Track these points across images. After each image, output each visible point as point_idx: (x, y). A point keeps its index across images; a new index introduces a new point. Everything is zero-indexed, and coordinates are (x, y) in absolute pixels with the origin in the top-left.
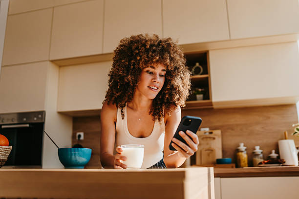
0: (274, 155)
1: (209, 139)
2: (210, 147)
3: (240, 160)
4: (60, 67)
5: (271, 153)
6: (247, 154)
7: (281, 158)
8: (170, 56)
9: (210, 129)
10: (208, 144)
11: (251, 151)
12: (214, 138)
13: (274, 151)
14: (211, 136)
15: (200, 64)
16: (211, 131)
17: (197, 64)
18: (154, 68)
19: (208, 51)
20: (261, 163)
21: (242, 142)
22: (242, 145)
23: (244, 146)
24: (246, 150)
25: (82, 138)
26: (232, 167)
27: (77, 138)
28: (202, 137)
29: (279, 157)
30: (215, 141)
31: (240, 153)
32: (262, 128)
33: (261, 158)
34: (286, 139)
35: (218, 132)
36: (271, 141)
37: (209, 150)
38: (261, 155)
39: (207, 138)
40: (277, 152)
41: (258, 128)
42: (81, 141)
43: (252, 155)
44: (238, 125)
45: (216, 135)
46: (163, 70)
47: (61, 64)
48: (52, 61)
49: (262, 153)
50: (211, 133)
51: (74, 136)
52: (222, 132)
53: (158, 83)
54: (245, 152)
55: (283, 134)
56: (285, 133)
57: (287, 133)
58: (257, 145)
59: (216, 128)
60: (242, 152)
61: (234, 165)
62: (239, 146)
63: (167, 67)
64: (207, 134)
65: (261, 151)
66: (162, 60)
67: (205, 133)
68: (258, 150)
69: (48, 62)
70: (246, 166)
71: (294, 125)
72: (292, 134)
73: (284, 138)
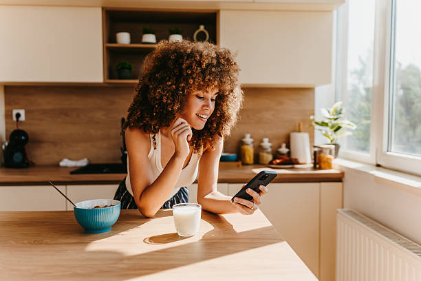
0: (284, 150)
3: (244, 155)
5: (280, 147)
6: (254, 147)
7: (293, 157)
11: (257, 143)
13: (284, 145)
17: (202, 28)
19: (219, 11)
20: (271, 163)
21: (248, 133)
22: (248, 136)
23: (251, 137)
24: (253, 142)
25: (22, 118)
26: (238, 166)
27: (15, 119)
29: (289, 153)
31: (246, 147)
32: (273, 115)
33: (268, 153)
34: (299, 131)
36: (282, 132)
38: (270, 150)
41: (268, 115)
42: (21, 122)
43: (259, 149)
49: (271, 147)
51: (8, 115)
54: (252, 145)
55: (297, 126)
56: (299, 125)
57: (301, 124)
58: (266, 137)
61: (240, 163)
62: (244, 137)
65: (270, 144)
68: (266, 144)
70: (252, 162)
71: (312, 117)
72: (307, 126)
73: (297, 129)
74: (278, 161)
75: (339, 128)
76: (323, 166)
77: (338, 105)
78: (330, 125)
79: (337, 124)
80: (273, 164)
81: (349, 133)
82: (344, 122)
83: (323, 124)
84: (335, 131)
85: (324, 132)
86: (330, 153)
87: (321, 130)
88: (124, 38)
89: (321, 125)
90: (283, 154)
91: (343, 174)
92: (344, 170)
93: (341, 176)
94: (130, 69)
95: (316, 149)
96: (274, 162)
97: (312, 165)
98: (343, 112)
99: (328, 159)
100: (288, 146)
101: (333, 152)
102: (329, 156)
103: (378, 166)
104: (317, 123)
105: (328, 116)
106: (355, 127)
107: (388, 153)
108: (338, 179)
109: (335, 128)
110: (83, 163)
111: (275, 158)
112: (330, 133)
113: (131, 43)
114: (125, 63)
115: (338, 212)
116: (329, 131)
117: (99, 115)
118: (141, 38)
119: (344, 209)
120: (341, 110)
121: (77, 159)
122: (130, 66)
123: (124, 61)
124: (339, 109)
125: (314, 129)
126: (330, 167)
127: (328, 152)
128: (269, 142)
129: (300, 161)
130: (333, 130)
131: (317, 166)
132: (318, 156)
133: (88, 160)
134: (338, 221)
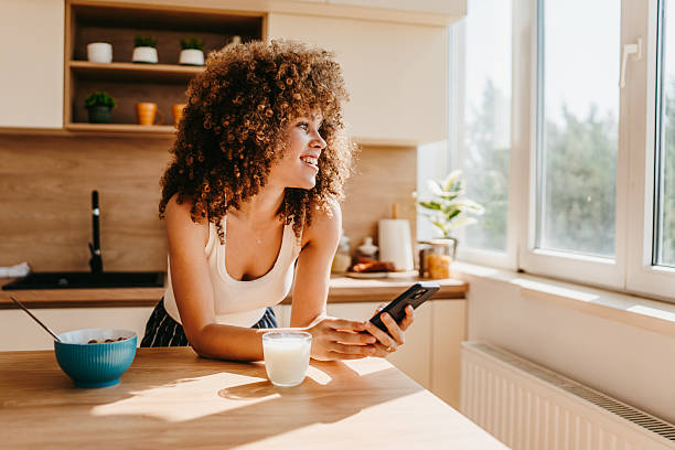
0: (369, 248)
5: (362, 243)
13: (369, 241)
19: (266, 14)
20: (350, 270)
29: (377, 254)
33: (345, 254)
34: (394, 217)
36: (366, 219)
38: (346, 248)
49: (349, 243)
55: (390, 209)
56: (394, 207)
57: (398, 206)
65: (346, 239)
71: (414, 194)
72: (407, 208)
73: (391, 214)
74: (363, 266)
75: (457, 212)
76: (435, 273)
77: (455, 174)
78: (443, 207)
79: (453, 206)
80: (353, 271)
81: (473, 221)
82: (465, 204)
83: (434, 206)
84: (451, 217)
85: (433, 219)
86: (446, 252)
87: (428, 216)
88: (101, 54)
89: (430, 208)
90: (368, 256)
91: (467, 286)
92: (469, 279)
93: (464, 289)
94: (110, 106)
95: (422, 247)
96: (356, 268)
97: (417, 273)
98: (462, 186)
99: (444, 261)
100: (376, 243)
101: (451, 251)
102: (445, 258)
103: (521, 271)
104: (423, 204)
105: (440, 193)
106: (481, 211)
107: (537, 251)
108: (459, 294)
109: (451, 213)
110: (20, 271)
111: (355, 262)
112: (442, 221)
113: (114, 61)
114: (103, 96)
115: (462, 347)
116: (441, 216)
117: (51, 186)
118: (131, 54)
119: (470, 342)
120: (459, 183)
121: (9, 265)
122: (110, 100)
123: (98, 93)
124: (455, 182)
125: (416, 214)
126: (445, 275)
127: (441, 250)
128: (345, 234)
129: (398, 267)
130: (448, 216)
131: (426, 274)
132: (426, 257)
133: (29, 265)
134: (464, 363)
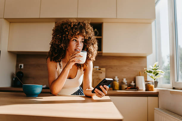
0: (133, 84)
1: (98, 73)
2: (99, 78)
3: (115, 86)
4: (10, 23)
5: (131, 83)
6: (119, 82)
7: (137, 86)
8: (86, 31)
9: (99, 67)
10: (97, 76)
11: (121, 81)
12: (101, 73)
13: (133, 82)
14: (100, 71)
15: (97, 30)
16: (100, 68)
18: (77, 38)
19: (103, 23)
20: (126, 89)
21: (116, 76)
23: (118, 78)
24: (119, 80)
25: (22, 67)
27: (19, 67)
28: (95, 71)
29: (135, 85)
30: (102, 74)
31: (115, 82)
32: (128, 68)
33: (126, 85)
34: (140, 75)
35: (104, 69)
36: (132, 76)
37: (98, 79)
38: (126, 84)
39: (97, 72)
40: (135, 82)
41: (126, 68)
42: (22, 69)
43: (121, 83)
44: (115, 66)
45: (102, 71)
46: (83, 39)
47: (11, 21)
48: (5, 19)
49: (127, 82)
50: (100, 69)
51: (17, 66)
52: (106, 69)
53: (80, 47)
54: (118, 81)
56: (140, 72)
57: (141, 72)
58: (125, 78)
59: (103, 67)
60: (116, 81)
61: (112, 89)
62: (115, 78)
63: (85, 37)
64: (98, 70)
65: (126, 81)
66: (81, 33)
67: (96, 69)
68: (125, 81)
69: (3, 19)
70: (118, 89)
71: (145, 69)
72: (143, 73)
73: (139, 75)
74: (129, 88)
75: (157, 74)
76: (150, 89)
77: (157, 63)
78: (153, 72)
79: (156, 72)
82: (159, 71)
83: (150, 72)
87: (149, 75)
89: (149, 72)
90: (132, 86)
92: (159, 91)
93: (157, 94)
95: (147, 83)
97: (145, 89)
99: (151, 86)
102: (152, 85)
104: (147, 72)
105: (152, 68)
108: (156, 95)
109: (156, 74)
111: (128, 86)
112: (153, 76)
115: (155, 109)
119: (159, 108)
120: (158, 66)
125: (146, 75)
128: (126, 80)
130: (155, 75)
132: (147, 85)
134: (155, 113)
